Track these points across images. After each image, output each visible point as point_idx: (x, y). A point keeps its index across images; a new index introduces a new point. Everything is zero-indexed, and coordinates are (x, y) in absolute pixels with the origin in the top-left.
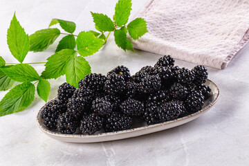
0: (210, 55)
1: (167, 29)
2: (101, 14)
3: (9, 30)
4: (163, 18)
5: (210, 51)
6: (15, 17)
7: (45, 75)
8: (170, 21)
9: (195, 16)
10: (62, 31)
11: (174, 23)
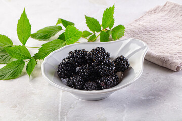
0: (170, 59)
1: (144, 36)
2: (93, 18)
3: (20, 21)
4: (144, 29)
5: (170, 55)
6: (24, 11)
7: (37, 57)
8: (149, 32)
9: (169, 30)
10: (64, 28)
11: (152, 33)
